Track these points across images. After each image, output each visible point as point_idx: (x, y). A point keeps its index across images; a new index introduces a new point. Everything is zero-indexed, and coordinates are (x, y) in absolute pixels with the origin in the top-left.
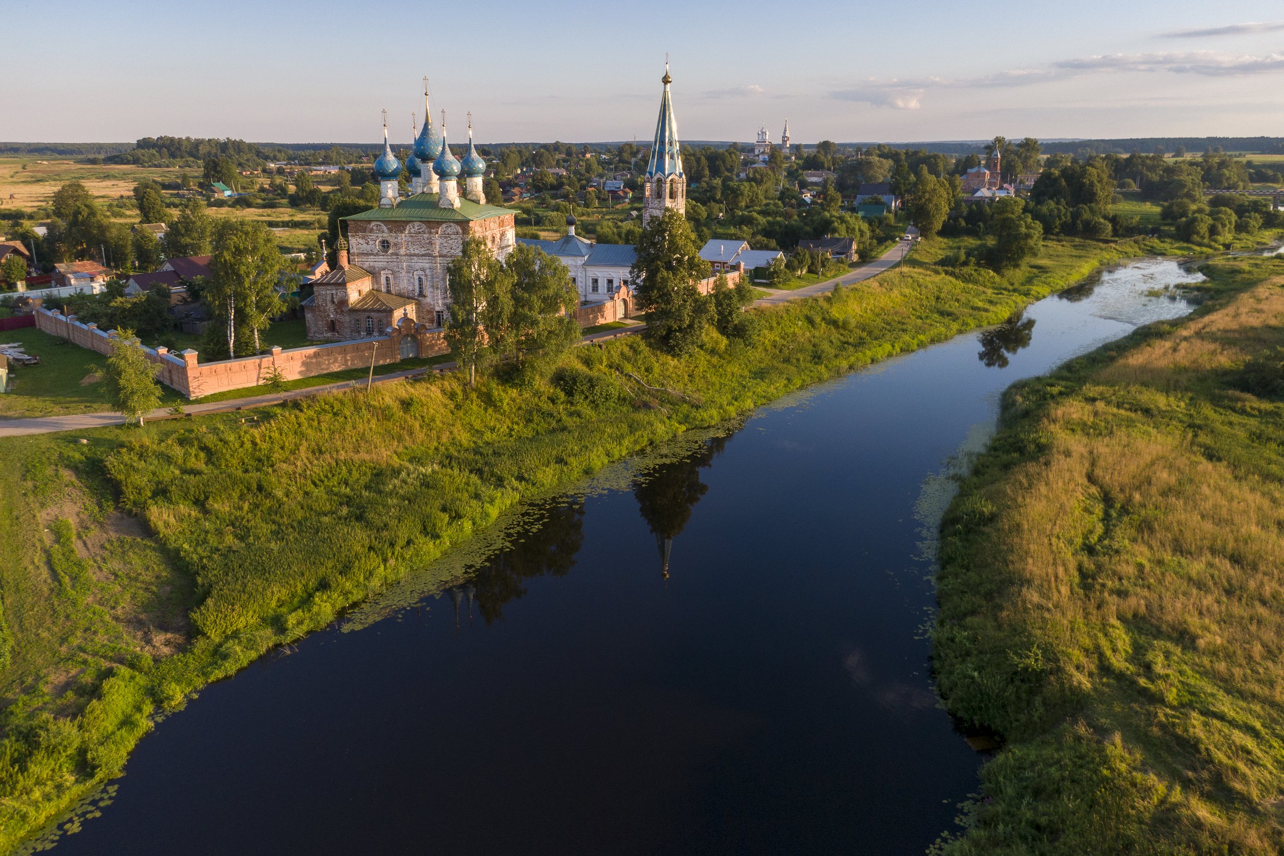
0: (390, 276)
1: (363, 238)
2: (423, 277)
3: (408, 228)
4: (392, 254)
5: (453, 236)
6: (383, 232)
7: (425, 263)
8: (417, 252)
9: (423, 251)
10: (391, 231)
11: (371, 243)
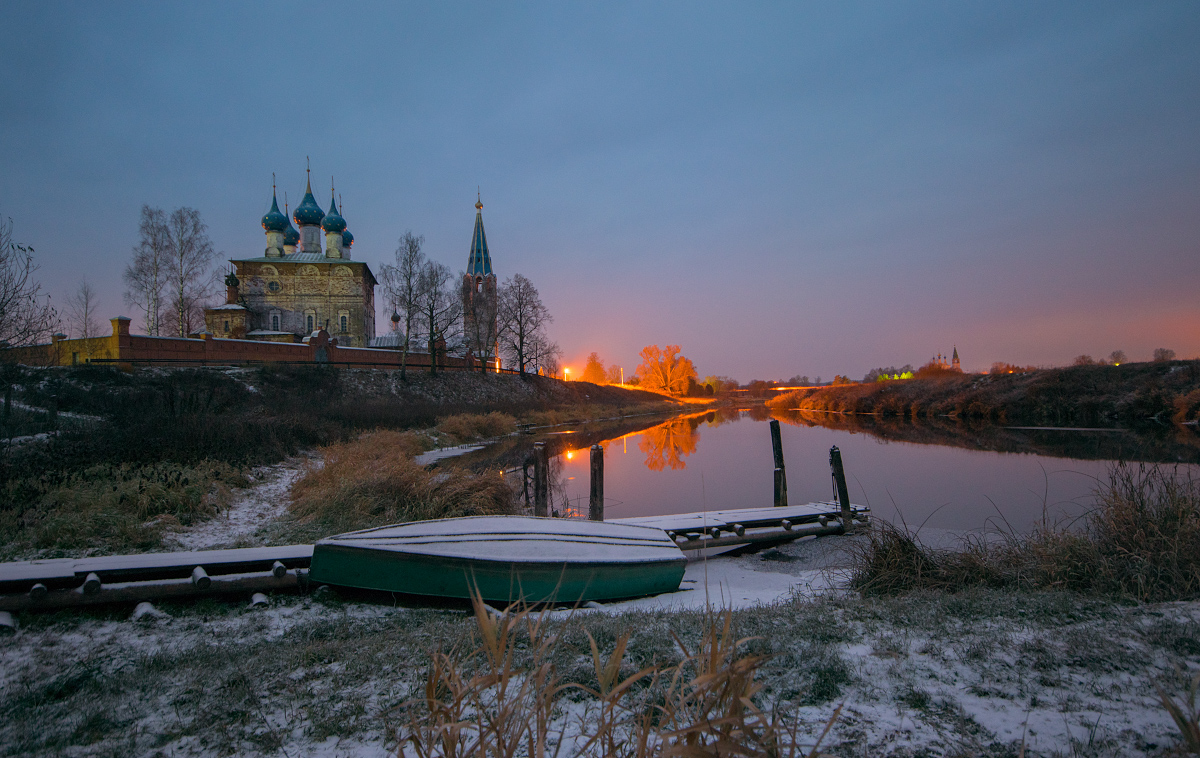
0: (279, 316)
1: (252, 280)
2: (314, 316)
3: (299, 271)
4: (282, 295)
5: (345, 278)
6: (273, 274)
7: (316, 303)
8: (307, 292)
9: (314, 292)
10: (281, 273)
11: (260, 284)
